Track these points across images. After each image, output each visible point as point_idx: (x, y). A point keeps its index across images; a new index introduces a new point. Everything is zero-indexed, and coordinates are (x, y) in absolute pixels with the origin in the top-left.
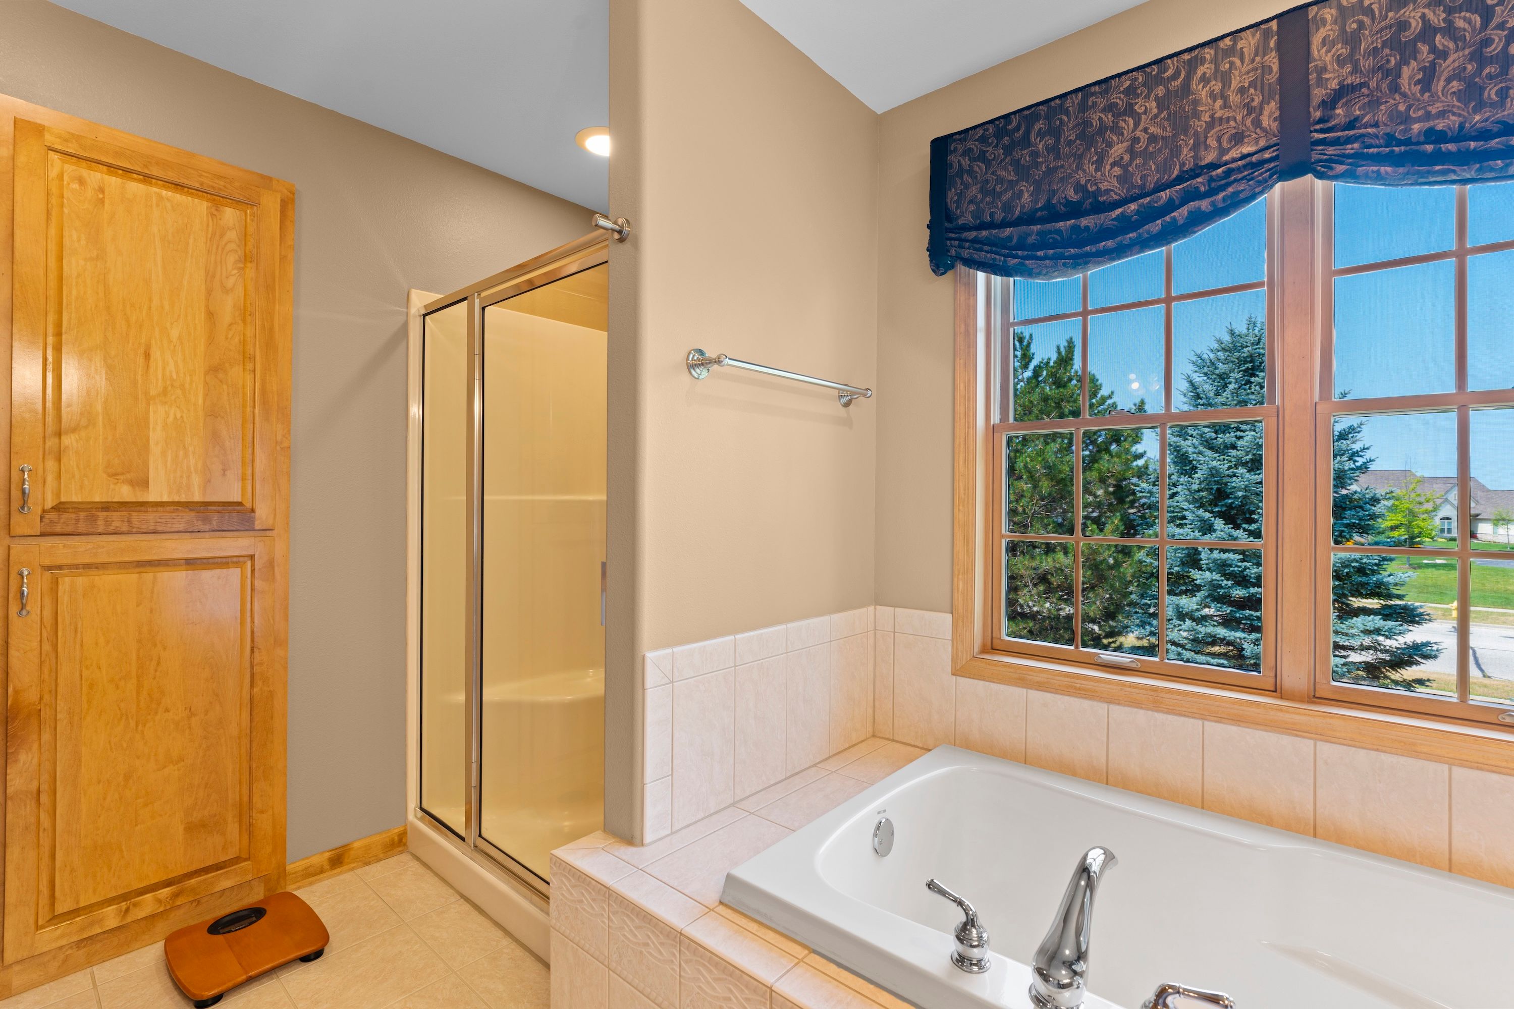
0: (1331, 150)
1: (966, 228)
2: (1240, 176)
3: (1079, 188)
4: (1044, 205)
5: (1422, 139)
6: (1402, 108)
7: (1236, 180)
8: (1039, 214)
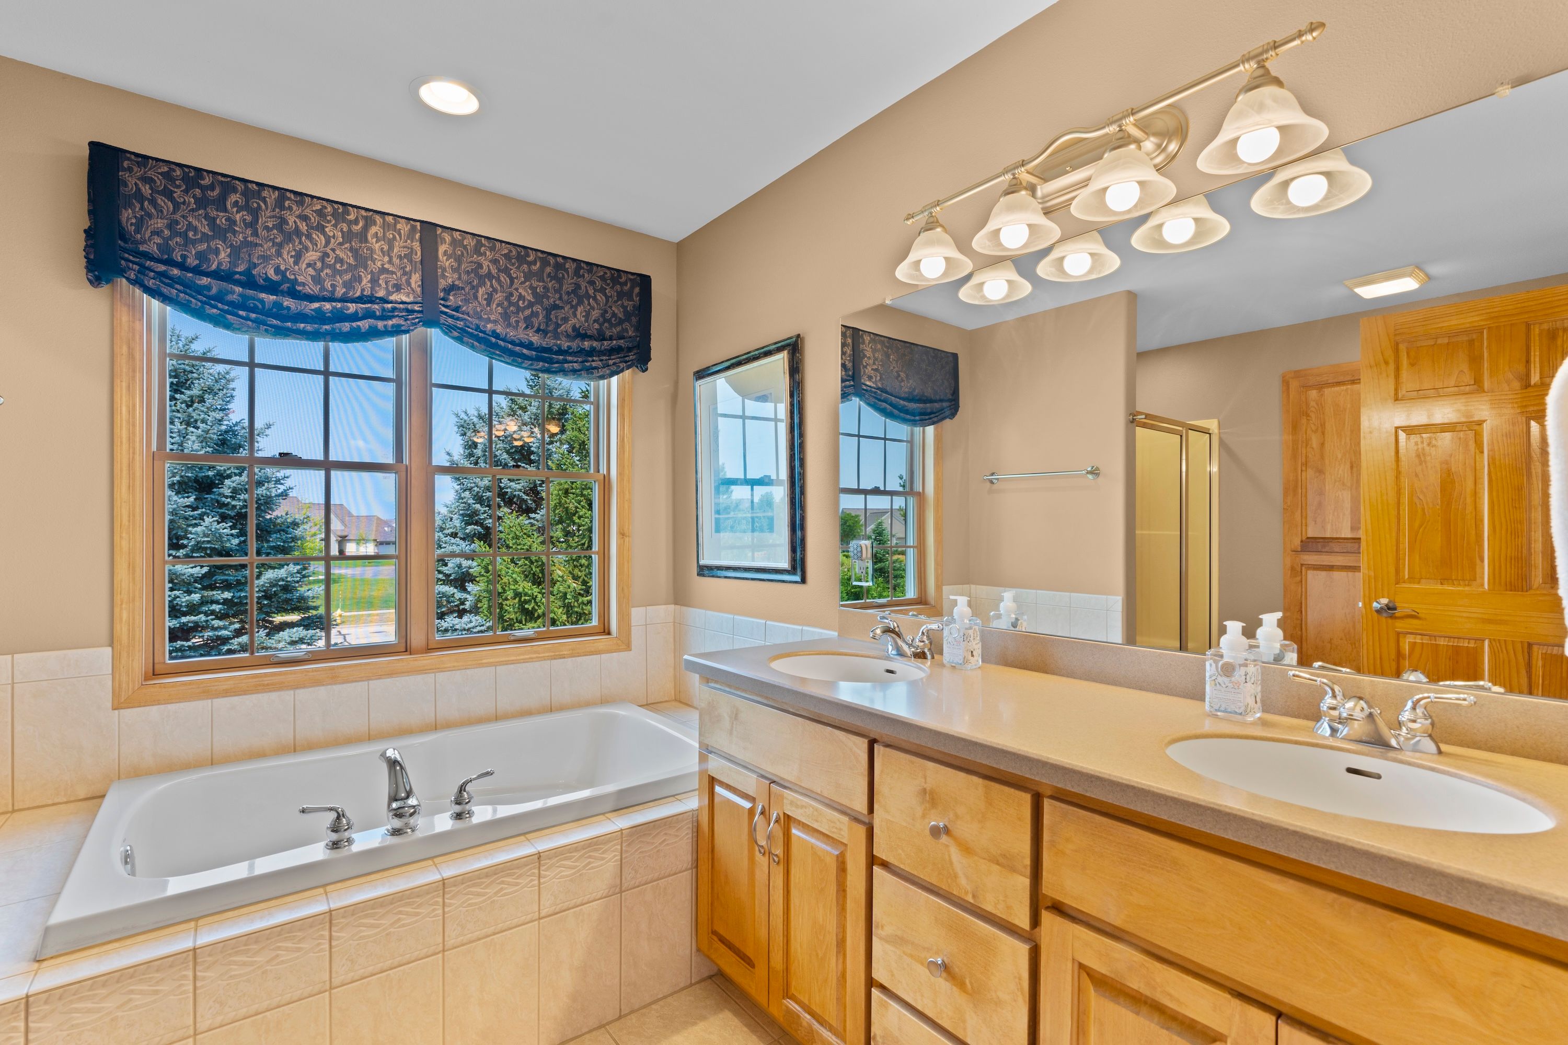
0: (450, 320)
1: (147, 256)
2: (401, 314)
3: (277, 270)
4: (244, 271)
5: (490, 333)
6: (479, 310)
7: (397, 316)
8: (237, 276)
